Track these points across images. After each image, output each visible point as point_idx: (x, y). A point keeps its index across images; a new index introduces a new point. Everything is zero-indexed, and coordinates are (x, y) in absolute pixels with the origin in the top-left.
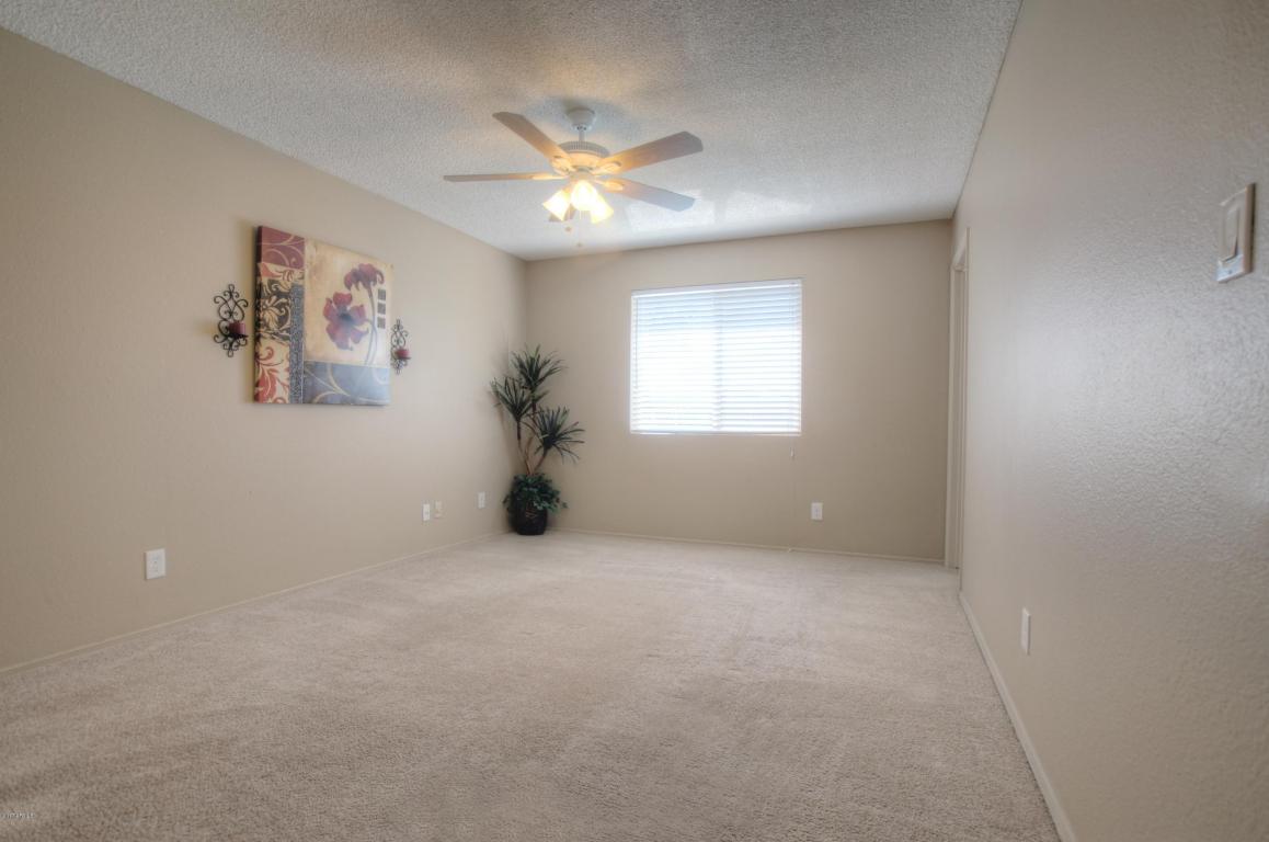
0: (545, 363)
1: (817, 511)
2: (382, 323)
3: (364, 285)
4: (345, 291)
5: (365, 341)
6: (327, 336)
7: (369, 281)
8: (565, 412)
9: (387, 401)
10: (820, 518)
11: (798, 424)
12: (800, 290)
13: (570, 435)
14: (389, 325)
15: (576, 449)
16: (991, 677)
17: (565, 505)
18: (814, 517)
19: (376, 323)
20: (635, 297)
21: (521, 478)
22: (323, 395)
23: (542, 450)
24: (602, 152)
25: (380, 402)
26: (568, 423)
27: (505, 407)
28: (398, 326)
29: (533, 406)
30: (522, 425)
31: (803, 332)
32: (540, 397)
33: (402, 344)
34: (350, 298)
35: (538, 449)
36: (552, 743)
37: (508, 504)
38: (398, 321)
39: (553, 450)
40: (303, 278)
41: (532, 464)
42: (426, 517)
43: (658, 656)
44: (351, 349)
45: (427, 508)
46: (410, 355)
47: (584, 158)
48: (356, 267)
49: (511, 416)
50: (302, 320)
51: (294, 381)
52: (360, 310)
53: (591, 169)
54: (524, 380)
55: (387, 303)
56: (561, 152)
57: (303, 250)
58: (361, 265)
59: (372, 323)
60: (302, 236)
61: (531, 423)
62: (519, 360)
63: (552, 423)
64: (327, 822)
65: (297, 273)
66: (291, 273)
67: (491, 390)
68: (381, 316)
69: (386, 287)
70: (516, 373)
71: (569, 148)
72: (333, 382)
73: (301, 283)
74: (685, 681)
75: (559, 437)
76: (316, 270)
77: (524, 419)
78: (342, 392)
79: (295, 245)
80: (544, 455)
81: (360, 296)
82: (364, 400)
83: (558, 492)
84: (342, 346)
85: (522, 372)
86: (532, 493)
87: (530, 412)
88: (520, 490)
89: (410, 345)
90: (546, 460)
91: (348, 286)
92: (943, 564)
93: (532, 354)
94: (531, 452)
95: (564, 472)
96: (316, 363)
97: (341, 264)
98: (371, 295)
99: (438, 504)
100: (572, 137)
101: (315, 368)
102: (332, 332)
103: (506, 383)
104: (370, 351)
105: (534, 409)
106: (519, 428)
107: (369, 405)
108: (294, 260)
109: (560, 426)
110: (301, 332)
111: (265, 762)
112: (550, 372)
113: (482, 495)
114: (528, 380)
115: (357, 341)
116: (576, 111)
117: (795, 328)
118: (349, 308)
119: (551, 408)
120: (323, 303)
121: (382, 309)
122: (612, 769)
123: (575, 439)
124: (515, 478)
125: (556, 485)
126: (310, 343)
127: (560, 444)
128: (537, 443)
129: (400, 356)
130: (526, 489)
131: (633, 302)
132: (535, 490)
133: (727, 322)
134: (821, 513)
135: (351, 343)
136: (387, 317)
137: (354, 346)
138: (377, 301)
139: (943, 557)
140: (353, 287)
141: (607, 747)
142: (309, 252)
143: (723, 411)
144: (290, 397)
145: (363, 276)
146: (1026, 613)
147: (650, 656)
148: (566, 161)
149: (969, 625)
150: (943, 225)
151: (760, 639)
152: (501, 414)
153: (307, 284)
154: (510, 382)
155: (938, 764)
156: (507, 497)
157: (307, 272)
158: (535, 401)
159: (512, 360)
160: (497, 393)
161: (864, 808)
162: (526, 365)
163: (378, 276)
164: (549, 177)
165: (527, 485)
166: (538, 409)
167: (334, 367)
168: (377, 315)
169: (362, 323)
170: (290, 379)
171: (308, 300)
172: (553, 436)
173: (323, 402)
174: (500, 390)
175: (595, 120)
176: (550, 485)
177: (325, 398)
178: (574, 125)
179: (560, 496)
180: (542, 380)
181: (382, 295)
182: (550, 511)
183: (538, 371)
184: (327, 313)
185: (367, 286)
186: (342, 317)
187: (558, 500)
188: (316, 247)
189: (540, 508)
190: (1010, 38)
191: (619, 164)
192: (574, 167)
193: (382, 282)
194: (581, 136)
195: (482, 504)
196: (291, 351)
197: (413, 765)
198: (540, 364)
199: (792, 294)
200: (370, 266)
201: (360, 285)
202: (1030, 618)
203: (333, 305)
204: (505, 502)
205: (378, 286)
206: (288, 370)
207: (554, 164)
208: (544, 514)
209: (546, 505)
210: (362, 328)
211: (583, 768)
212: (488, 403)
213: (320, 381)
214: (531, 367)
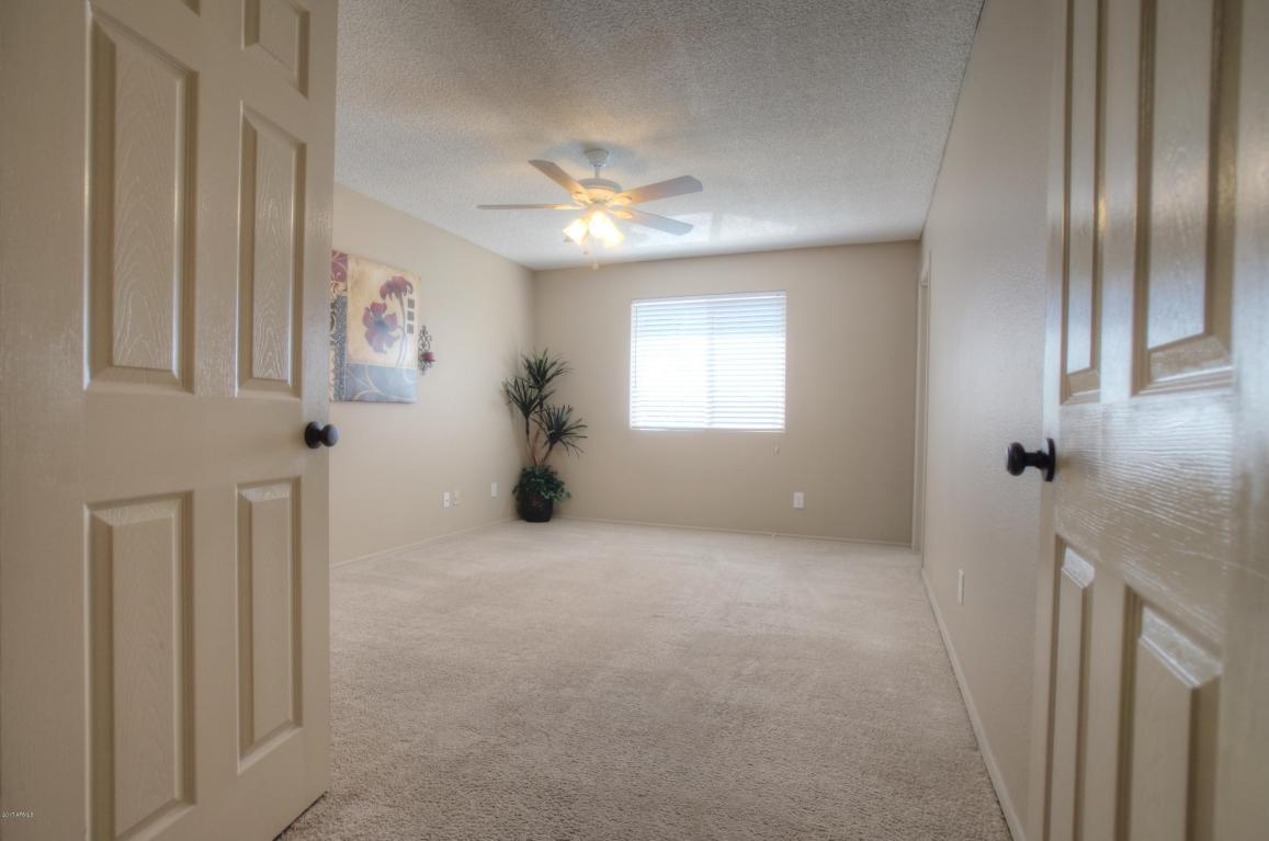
0: (553, 364)
1: (799, 500)
2: (411, 329)
3: (397, 295)
4: (380, 301)
5: (397, 344)
6: (365, 340)
7: (400, 292)
8: (570, 410)
9: (415, 399)
10: (801, 506)
11: (783, 422)
12: (785, 301)
13: (574, 431)
14: (417, 330)
15: (580, 443)
16: (940, 632)
17: (569, 495)
18: (796, 505)
19: (406, 329)
20: (635, 305)
21: (529, 470)
22: (361, 394)
23: (548, 445)
24: (615, 188)
25: (407, 400)
26: (572, 420)
27: (515, 406)
28: (424, 332)
29: (541, 404)
30: (530, 421)
31: (787, 339)
32: (546, 397)
33: (427, 348)
34: (384, 307)
35: (546, 443)
36: (583, 677)
37: (516, 494)
38: (424, 327)
39: (559, 445)
40: (346, 290)
41: (540, 456)
42: (447, 504)
43: (662, 617)
44: (385, 352)
45: (447, 496)
46: (435, 357)
47: (599, 193)
48: (390, 279)
49: (520, 412)
50: (345, 327)
51: (338, 381)
52: (393, 317)
53: (605, 201)
54: (532, 380)
55: (415, 311)
56: (580, 188)
57: (346, 266)
58: (394, 278)
59: (403, 329)
60: (345, 252)
61: (538, 419)
62: (527, 361)
63: (558, 419)
64: (416, 725)
65: (341, 286)
66: (337, 284)
67: (502, 388)
68: (410, 322)
69: (414, 296)
70: (524, 373)
71: (587, 184)
72: (370, 382)
73: (344, 294)
74: (685, 634)
75: (565, 433)
76: (357, 283)
77: (531, 416)
78: (378, 391)
79: (341, 261)
80: (551, 448)
81: (393, 304)
82: (395, 398)
83: (563, 483)
84: (378, 350)
85: (530, 372)
86: (539, 483)
87: (538, 409)
88: (529, 481)
89: (433, 349)
90: (553, 452)
91: (383, 295)
92: (910, 547)
93: (541, 357)
94: (539, 445)
95: (570, 465)
96: (357, 365)
97: (378, 277)
98: (402, 304)
99: (457, 493)
100: (589, 174)
101: (356, 369)
102: (369, 337)
103: (516, 381)
104: (400, 354)
105: (541, 407)
106: (527, 424)
107: (399, 402)
108: (339, 274)
109: (564, 423)
110: (345, 337)
111: (354, 689)
112: (558, 373)
113: (494, 486)
114: (536, 381)
115: (390, 345)
116: (593, 152)
117: (780, 334)
118: (383, 316)
119: (557, 407)
120: (363, 312)
121: (411, 316)
122: (632, 693)
123: (580, 434)
124: (524, 470)
125: (560, 477)
126: (350, 348)
127: (566, 439)
128: (543, 438)
129: (426, 358)
130: (533, 480)
131: (633, 309)
132: (542, 481)
133: (718, 329)
134: (802, 501)
135: (385, 347)
136: (415, 323)
137: (388, 350)
138: (407, 309)
139: (910, 541)
140: (388, 297)
141: (627, 680)
142: (352, 267)
143: (714, 410)
144: (335, 396)
145: (396, 288)
146: (961, 573)
147: (656, 616)
148: (585, 195)
149: (927, 595)
150: (910, 246)
151: (748, 605)
152: (512, 411)
153: (349, 295)
154: (519, 381)
155: (889, 690)
156: (516, 487)
157: (349, 285)
158: (542, 399)
159: (521, 361)
160: (508, 391)
161: (828, 717)
162: (534, 367)
163: (408, 288)
164: (569, 208)
165: (535, 477)
166: (545, 407)
167: (371, 368)
168: (407, 322)
169: (394, 329)
170: (335, 379)
171: (350, 309)
172: (558, 431)
173: (361, 400)
174: (510, 388)
175: (609, 158)
176: (555, 477)
177: (363, 396)
178: (591, 163)
179: (565, 487)
180: (549, 379)
181: (411, 304)
182: (556, 500)
183: (545, 372)
184: (366, 319)
185: (399, 296)
186: (378, 322)
187: (562, 491)
188: (357, 263)
189: (547, 497)
190: (956, 104)
191: (630, 199)
192: (592, 200)
193: (411, 292)
194: (597, 174)
195: (494, 493)
196: (336, 355)
197: (474, 691)
198: (548, 365)
199: (778, 304)
200: (402, 278)
201: (393, 295)
202: (963, 577)
203: (371, 314)
204: (514, 492)
205: (409, 296)
206: (333, 371)
207: (574, 197)
208: (549, 504)
209: (553, 494)
210: (394, 334)
211: (609, 693)
212: (501, 400)
213: (360, 381)
214: (539, 369)
